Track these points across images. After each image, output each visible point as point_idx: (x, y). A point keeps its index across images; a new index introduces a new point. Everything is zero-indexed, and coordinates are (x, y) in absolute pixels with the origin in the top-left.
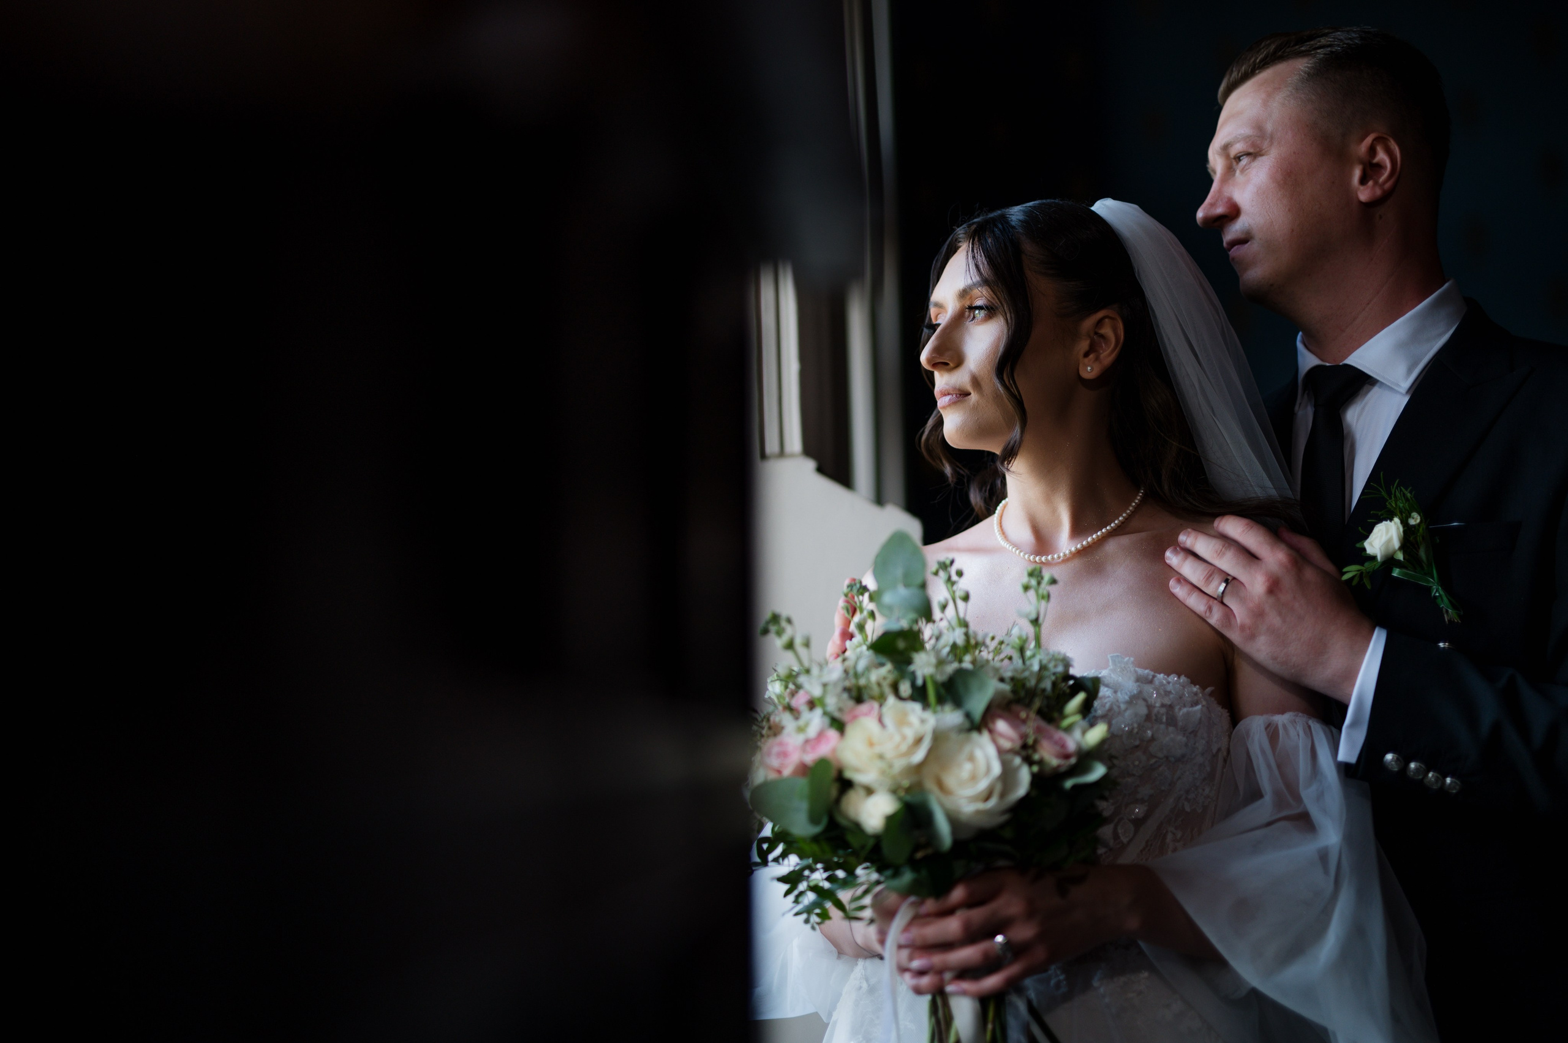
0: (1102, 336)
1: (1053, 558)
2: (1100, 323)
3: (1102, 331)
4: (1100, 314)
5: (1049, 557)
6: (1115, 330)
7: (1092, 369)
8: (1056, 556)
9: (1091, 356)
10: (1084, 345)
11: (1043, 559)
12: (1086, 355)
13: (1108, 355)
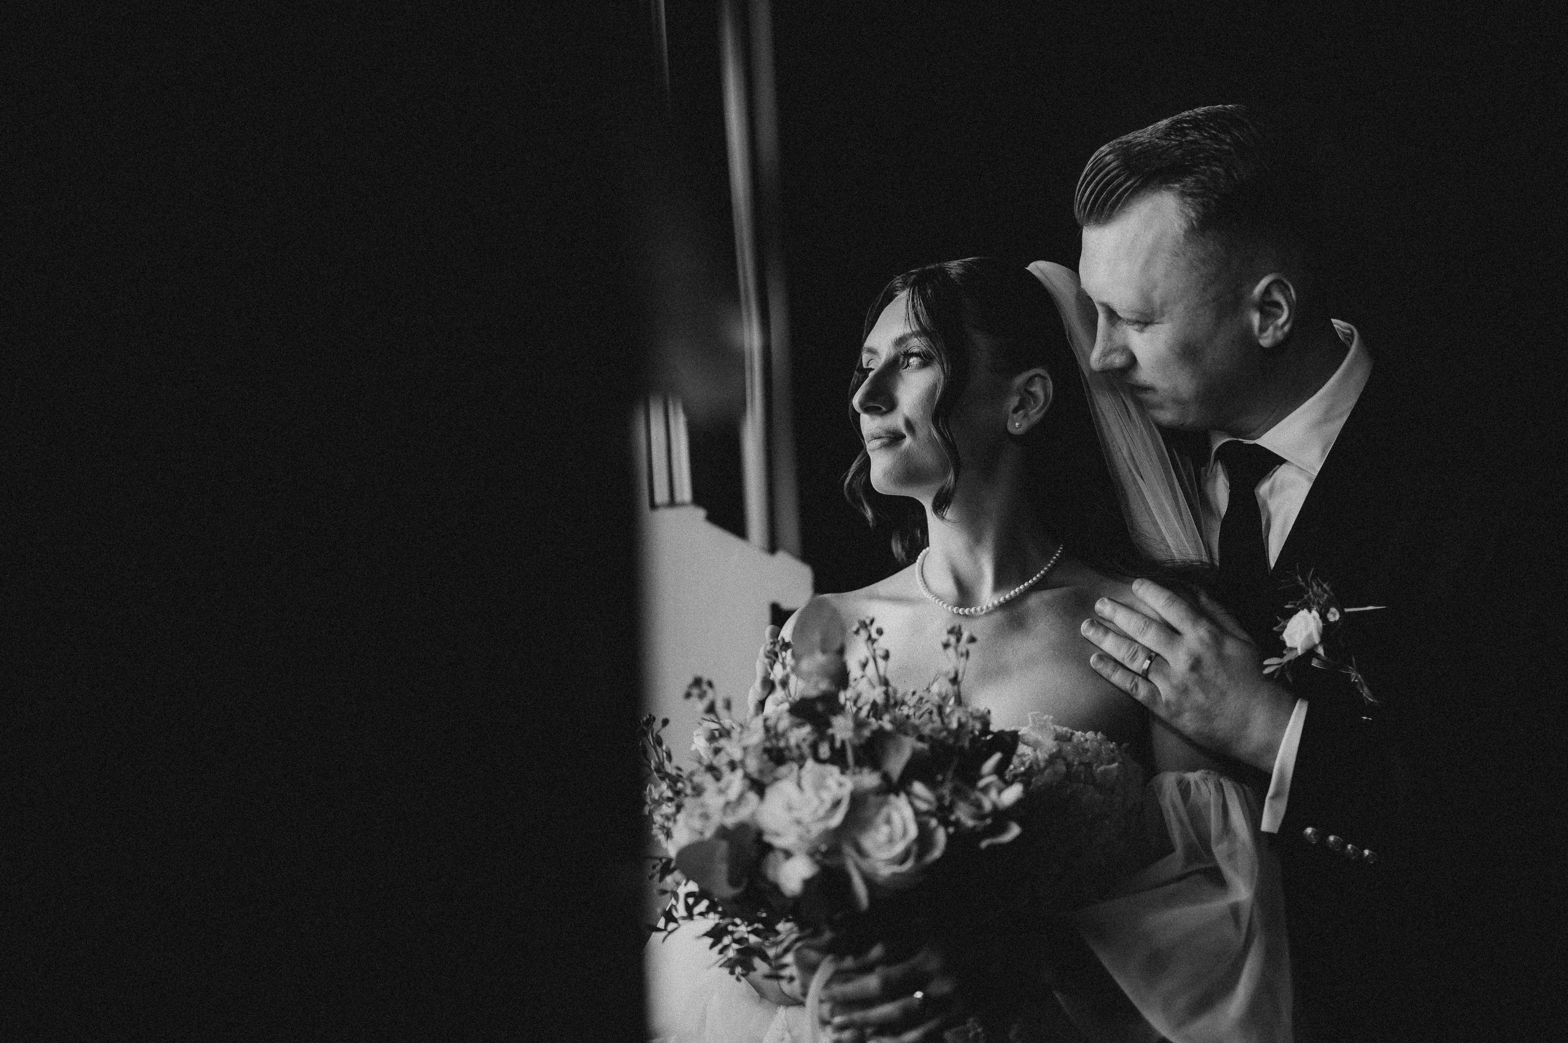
0: (1032, 394)
1: (976, 611)
2: (1030, 381)
3: (1033, 389)
4: (1032, 372)
5: (973, 610)
6: (1045, 389)
7: (1020, 426)
8: (978, 609)
9: (1020, 412)
10: (1015, 401)
11: (966, 611)
12: (1016, 411)
13: (1035, 414)
